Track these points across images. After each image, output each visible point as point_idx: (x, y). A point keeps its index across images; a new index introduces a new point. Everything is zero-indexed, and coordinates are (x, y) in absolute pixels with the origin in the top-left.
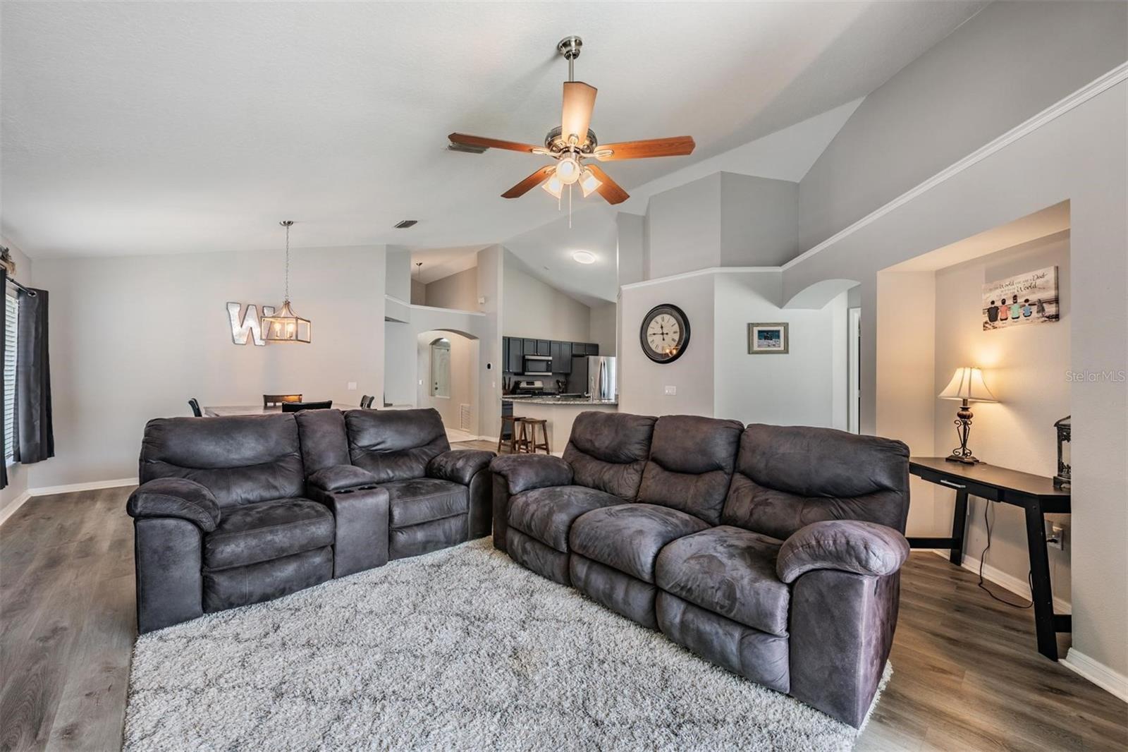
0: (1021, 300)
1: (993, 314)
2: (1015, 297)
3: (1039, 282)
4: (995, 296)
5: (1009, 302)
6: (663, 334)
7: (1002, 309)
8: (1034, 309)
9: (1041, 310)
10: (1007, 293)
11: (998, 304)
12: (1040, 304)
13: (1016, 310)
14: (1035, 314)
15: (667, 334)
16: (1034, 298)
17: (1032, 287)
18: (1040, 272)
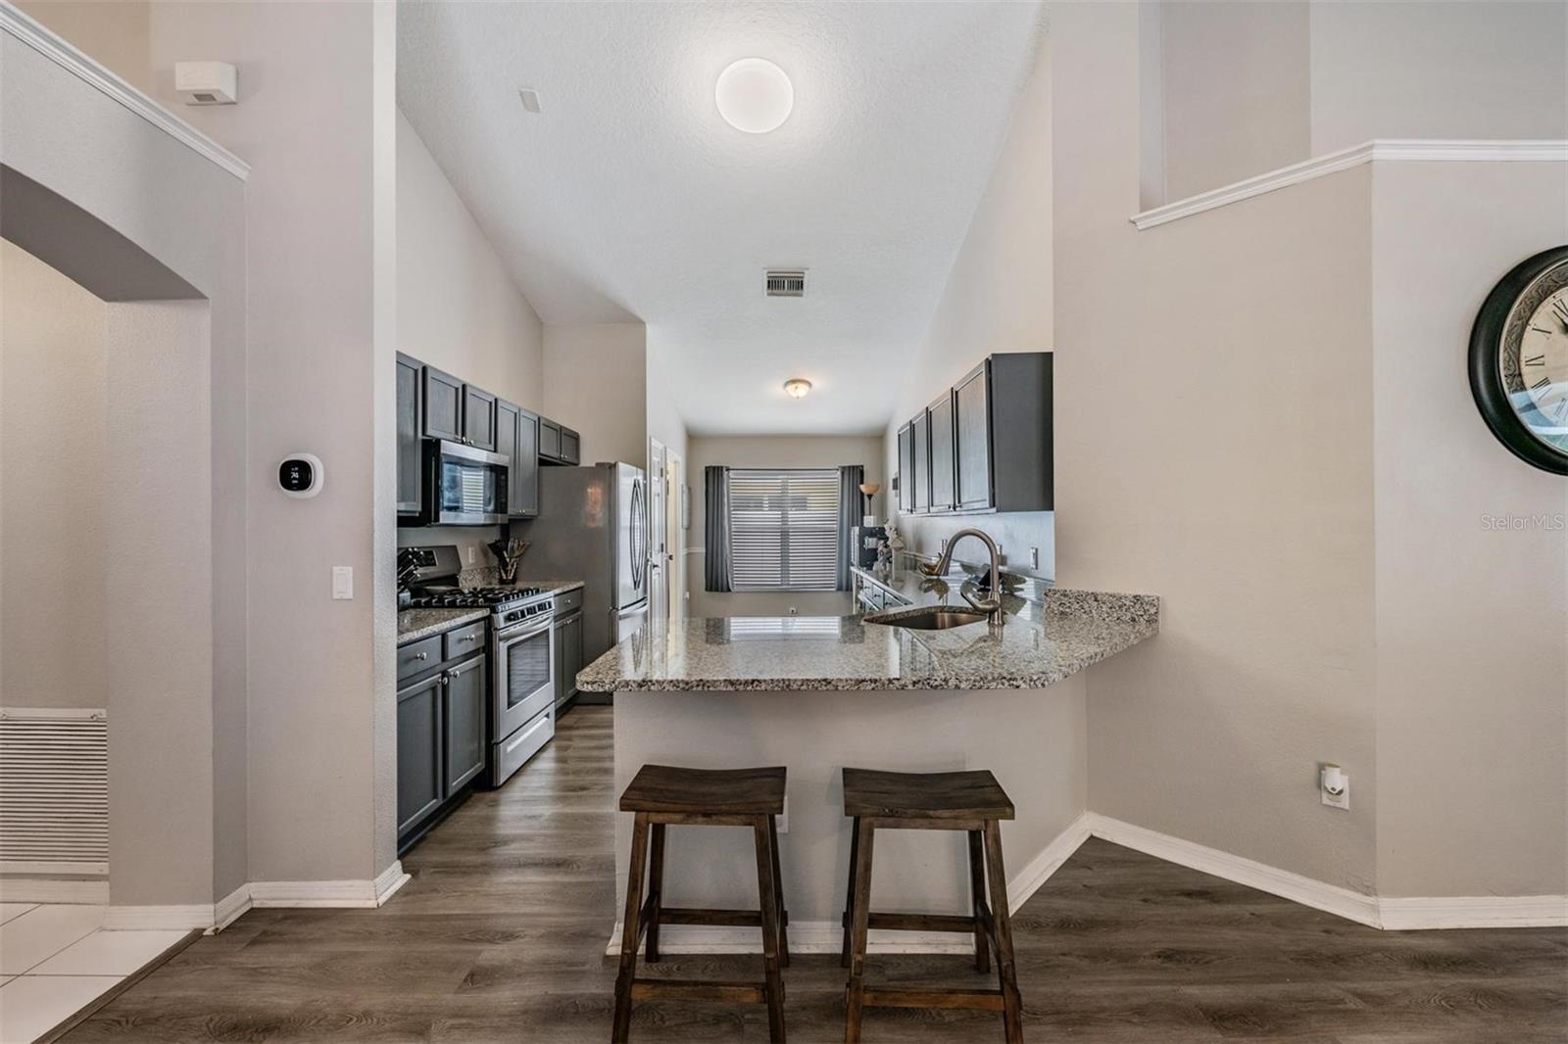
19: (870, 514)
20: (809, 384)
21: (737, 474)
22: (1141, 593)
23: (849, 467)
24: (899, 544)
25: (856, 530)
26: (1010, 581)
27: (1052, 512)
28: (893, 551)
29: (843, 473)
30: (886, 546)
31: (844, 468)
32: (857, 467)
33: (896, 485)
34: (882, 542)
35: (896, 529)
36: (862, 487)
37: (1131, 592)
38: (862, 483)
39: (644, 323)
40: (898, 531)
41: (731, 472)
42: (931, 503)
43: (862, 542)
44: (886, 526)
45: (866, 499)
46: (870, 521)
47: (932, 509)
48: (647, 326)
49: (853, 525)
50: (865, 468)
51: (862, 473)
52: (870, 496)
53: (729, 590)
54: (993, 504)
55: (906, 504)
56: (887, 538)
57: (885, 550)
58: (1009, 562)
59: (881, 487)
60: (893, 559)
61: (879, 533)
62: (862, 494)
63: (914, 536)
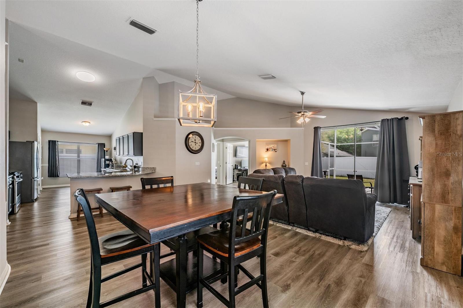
0: (272, 148)
1: (267, 150)
2: (271, 148)
3: (274, 146)
4: (268, 147)
5: (270, 148)
6: (195, 143)
7: (269, 149)
8: (274, 150)
9: (275, 150)
10: (270, 147)
11: (268, 148)
12: (275, 149)
13: (271, 150)
14: (274, 151)
15: (197, 143)
16: (274, 148)
17: (274, 147)
18: (275, 145)
19: (107, 156)
20: (90, 123)
21: (60, 143)
22: (154, 167)
23: (101, 143)
24: (116, 162)
25: (103, 159)
26: (138, 167)
27: (142, 156)
28: (114, 164)
29: (98, 145)
30: (112, 163)
31: (99, 143)
32: (103, 143)
33: (115, 149)
34: (111, 162)
35: (115, 159)
36: (105, 149)
37: (152, 167)
38: (104, 148)
39: (37, 103)
40: (115, 160)
41: (59, 142)
42: (123, 154)
43: (105, 162)
44: (112, 158)
45: (106, 152)
46: (107, 157)
47: (124, 155)
48: (38, 104)
49: (102, 158)
50: (105, 144)
51: (104, 145)
52: (107, 151)
53: (58, 176)
54: (134, 155)
55: (118, 154)
56: (113, 161)
57: (112, 164)
58: (138, 164)
59: (110, 149)
60: (114, 166)
61: (110, 160)
62: (104, 150)
63: (120, 161)
